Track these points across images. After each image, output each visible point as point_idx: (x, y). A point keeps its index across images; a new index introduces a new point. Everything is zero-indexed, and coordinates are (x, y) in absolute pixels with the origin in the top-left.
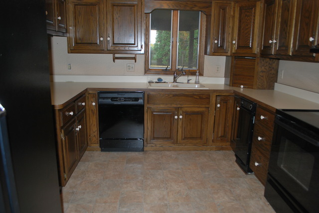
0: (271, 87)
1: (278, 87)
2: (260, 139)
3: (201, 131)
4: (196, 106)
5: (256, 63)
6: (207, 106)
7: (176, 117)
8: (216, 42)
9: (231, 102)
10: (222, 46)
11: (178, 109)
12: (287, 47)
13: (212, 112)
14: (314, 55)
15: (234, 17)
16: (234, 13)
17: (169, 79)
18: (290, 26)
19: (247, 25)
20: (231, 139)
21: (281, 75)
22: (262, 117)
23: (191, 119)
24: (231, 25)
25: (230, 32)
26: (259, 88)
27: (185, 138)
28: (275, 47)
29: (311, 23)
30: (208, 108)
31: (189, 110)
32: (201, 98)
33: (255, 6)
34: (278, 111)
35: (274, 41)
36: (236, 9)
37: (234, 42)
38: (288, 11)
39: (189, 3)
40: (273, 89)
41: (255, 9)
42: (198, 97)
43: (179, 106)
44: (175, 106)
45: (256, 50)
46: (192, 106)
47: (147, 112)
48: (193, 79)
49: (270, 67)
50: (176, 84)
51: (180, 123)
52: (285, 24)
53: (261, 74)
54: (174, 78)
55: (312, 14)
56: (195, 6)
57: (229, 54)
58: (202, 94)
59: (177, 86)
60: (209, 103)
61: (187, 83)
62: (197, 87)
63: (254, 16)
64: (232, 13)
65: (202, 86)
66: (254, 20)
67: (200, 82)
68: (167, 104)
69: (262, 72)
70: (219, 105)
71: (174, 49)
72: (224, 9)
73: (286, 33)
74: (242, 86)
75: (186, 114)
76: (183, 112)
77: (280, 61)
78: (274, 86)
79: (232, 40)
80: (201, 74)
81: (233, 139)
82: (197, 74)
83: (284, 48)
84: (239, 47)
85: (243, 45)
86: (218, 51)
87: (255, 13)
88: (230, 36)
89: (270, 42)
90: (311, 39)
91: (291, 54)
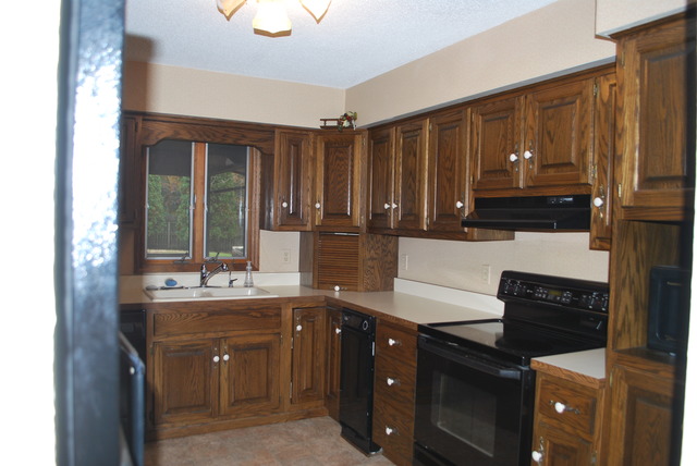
0: (389, 287)
1: (399, 285)
2: (390, 382)
3: (269, 383)
4: (256, 332)
5: (360, 245)
6: (277, 331)
7: (216, 359)
8: (285, 205)
9: (321, 319)
10: (296, 213)
11: (217, 342)
12: (418, 217)
13: (288, 343)
14: (466, 229)
15: (314, 160)
16: (315, 153)
17: (190, 279)
18: (420, 181)
19: (340, 176)
20: (325, 393)
21: (404, 265)
22: (391, 342)
23: (246, 361)
24: (310, 174)
25: (309, 187)
26: (367, 290)
27: (237, 402)
28: (396, 216)
29: (456, 178)
30: (279, 334)
31: (241, 341)
32: (264, 316)
33: (352, 142)
34: (421, 328)
35: (394, 206)
36: (318, 145)
37: (318, 206)
38: (415, 155)
39: (230, 130)
40: (392, 289)
41: (353, 148)
42: (259, 315)
43: (221, 334)
44: (212, 335)
45: (359, 219)
46: (247, 332)
47: (153, 354)
48: (240, 277)
49: (384, 250)
50: (205, 290)
51: (225, 370)
52: (411, 178)
53: (370, 263)
54: (203, 278)
55: (457, 164)
56: (244, 136)
57: (309, 228)
58: (267, 308)
59: (209, 295)
60: (279, 324)
61: (227, 287)
62: (249, 294)
63: (352, 161)
64: (311, 153)
65: (261, 291)
66: (352, 166)
67: (255, 283)
68: (195, 333)
69: (372, 259)
70: (299, 328)
71: (198, 218)
72: (297, 146)
73: (414, 194)
74: (337, 288)
75: (236, 350)
76: (230, 347)
77: (400, 238)
78: (393, 285)
79: (314, 202)
80: (255, 269)
81: (332, 392)
82: (249, 267)
83: (412, 218)
84: (327, 214)
85: (335, 211)
86: (290, 221)
87: (353, 155)
88: (309, 194)
89: (386, 206)
90: (459, 205)
91: (425, 229)
